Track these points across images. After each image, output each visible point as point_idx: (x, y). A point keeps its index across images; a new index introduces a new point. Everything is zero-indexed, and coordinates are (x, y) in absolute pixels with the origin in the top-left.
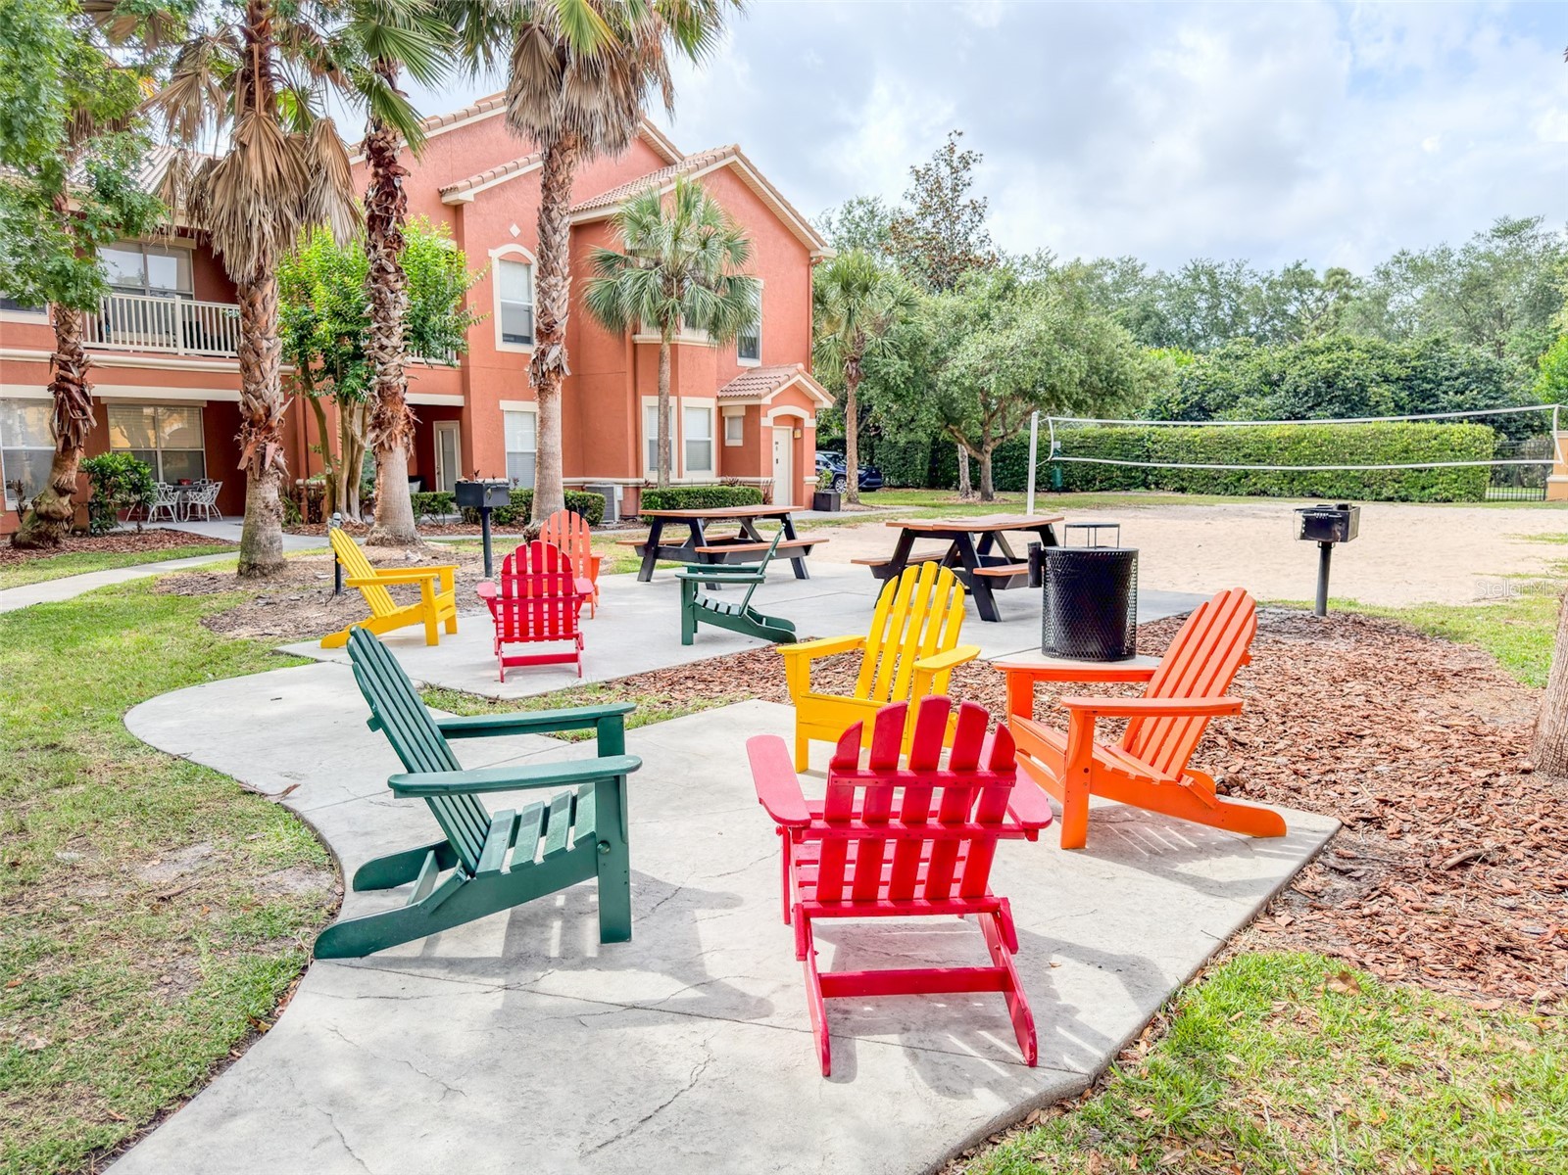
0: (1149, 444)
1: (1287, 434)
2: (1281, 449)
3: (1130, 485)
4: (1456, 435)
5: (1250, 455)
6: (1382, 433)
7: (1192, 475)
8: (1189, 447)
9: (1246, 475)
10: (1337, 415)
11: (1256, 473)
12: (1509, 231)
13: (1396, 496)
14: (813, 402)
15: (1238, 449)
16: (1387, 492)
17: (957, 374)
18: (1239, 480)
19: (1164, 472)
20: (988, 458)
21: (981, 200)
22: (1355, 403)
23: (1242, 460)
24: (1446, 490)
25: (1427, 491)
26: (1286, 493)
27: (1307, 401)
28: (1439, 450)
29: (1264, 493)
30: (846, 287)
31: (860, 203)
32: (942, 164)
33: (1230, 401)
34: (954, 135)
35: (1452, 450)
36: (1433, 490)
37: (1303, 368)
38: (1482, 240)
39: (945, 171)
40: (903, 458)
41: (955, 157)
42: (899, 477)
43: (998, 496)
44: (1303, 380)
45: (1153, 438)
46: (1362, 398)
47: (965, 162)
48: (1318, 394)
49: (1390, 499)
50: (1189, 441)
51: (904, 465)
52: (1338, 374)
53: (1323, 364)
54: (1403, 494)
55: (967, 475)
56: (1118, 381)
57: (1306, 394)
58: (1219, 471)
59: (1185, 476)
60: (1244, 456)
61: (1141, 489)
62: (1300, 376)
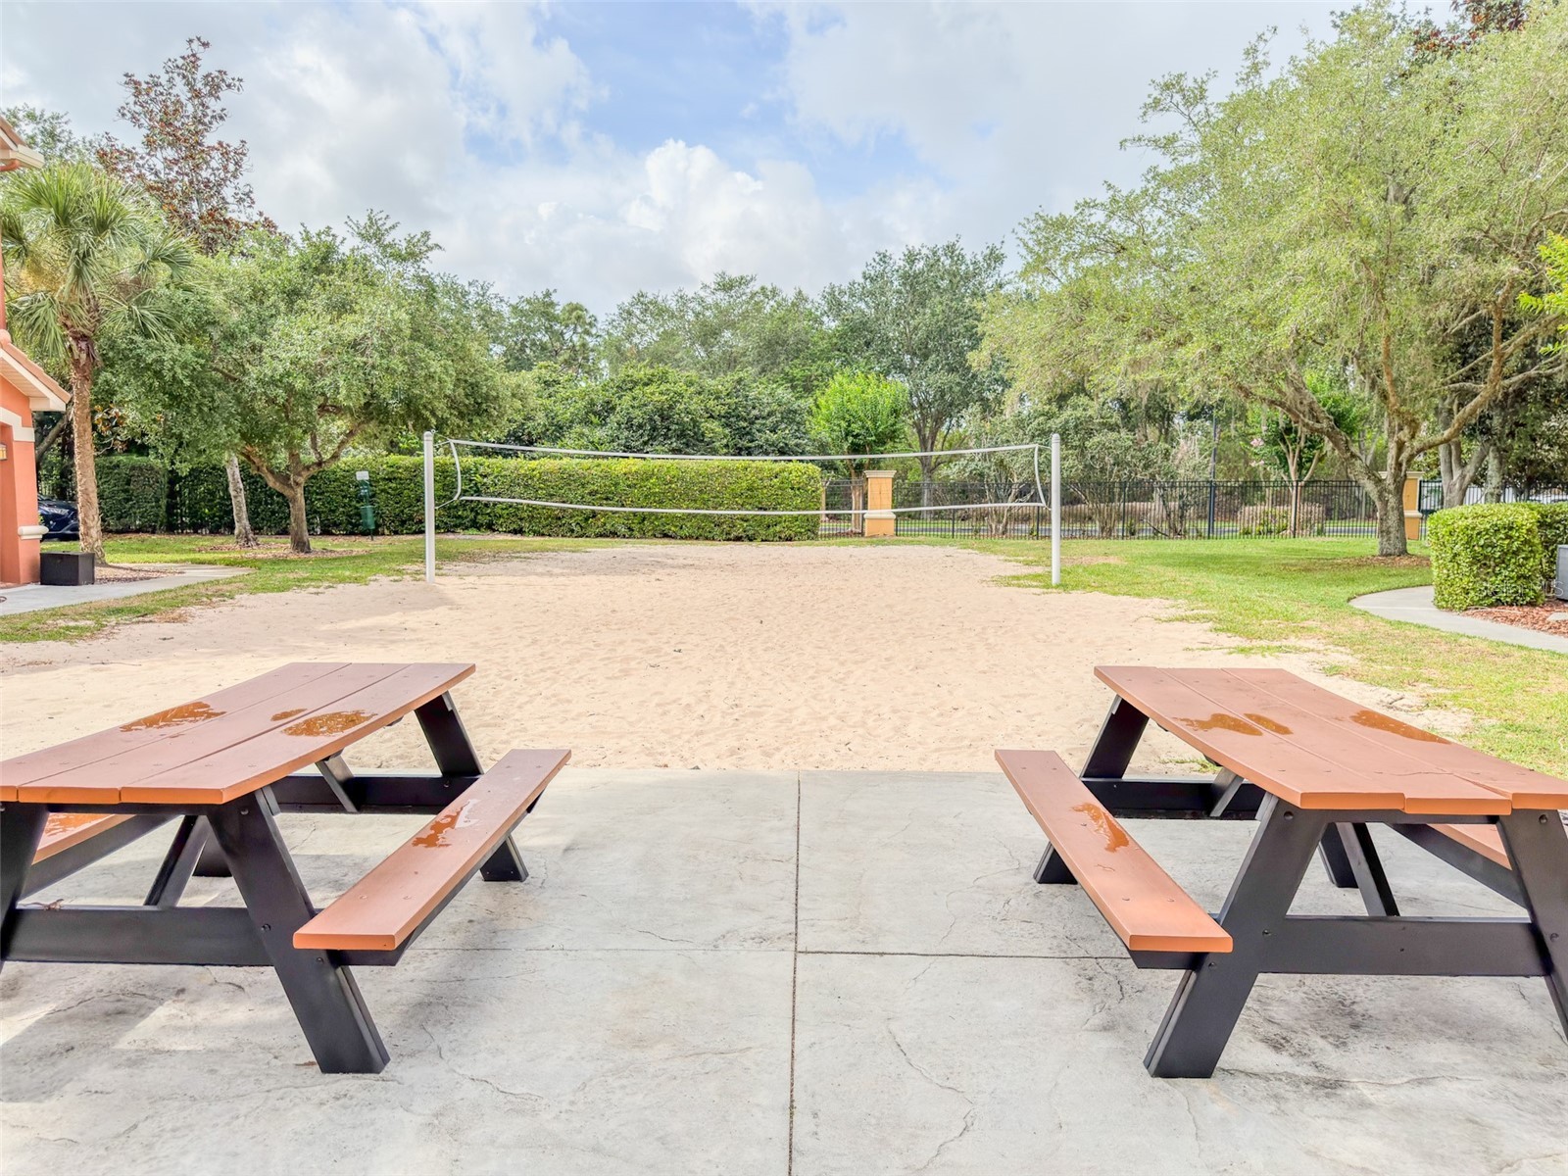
0: (478, 478)
1: (634, 469)
2: (629, 486)
3: (456, 526)
4: (794, 474)
5: (597, 492)
6: (728, 470)
7: (533, 514)
8: (527, 483)
9: (594, 514)
10: (675, 451)
11: (605, 514)
12: (727, 286)
13: (744, 535)
14: (27, 399)
15: (583, 485)
16: (738, 531)
17: (281, 370)
18: (587, 519)
19: (498, 510)
20: (300, 492)
21: (235, 144)
22: (690, 440)
23: (588, 498)
24: (789, 528)
25: (772, 530)
26: (638, 535)
27: (642, 435)
28: (780, 488)
29: (614, 534)
30: (63, 219)
31: (31, 116)
32: (179, 81)
33: (556, 431)
34: (195, 45)
35: (792, 489)
36: (778, 528)
37: (634, 399)
38: (708, 291)
39: (181, 90)
40: (126, 491)
41: (199, 75)
42: (119, 518)
43: (317, 543)
44: (637, 412)
45: (481, 470)
46: (695, 433)
47: (215, 85)
48: (654, 429)
49: (738, 539)
50: (526, 475)
51: (127, 500)
52: (671, 407)
53: (655, 395)
54: (751, 533)
55: (244, 515)
56: (487, 398)
57: (640, 426)
58: (564, 510)
59: (525, 515)
60: (590, 494)
61: (471, 531)
62: (633, 407)
